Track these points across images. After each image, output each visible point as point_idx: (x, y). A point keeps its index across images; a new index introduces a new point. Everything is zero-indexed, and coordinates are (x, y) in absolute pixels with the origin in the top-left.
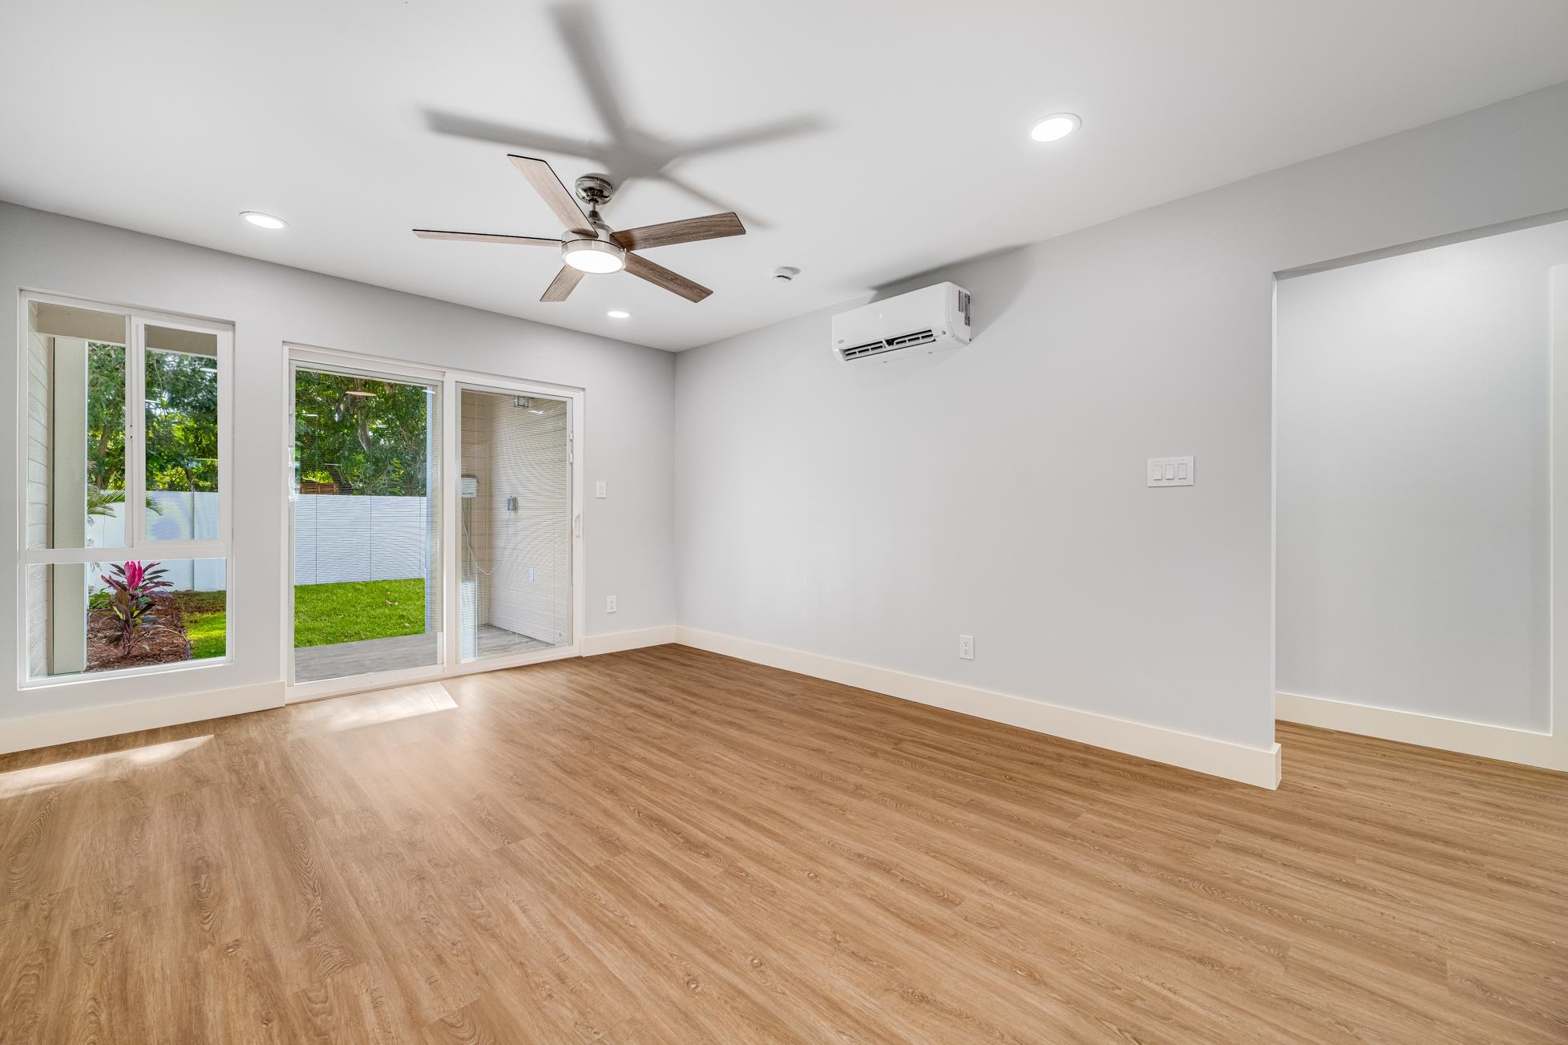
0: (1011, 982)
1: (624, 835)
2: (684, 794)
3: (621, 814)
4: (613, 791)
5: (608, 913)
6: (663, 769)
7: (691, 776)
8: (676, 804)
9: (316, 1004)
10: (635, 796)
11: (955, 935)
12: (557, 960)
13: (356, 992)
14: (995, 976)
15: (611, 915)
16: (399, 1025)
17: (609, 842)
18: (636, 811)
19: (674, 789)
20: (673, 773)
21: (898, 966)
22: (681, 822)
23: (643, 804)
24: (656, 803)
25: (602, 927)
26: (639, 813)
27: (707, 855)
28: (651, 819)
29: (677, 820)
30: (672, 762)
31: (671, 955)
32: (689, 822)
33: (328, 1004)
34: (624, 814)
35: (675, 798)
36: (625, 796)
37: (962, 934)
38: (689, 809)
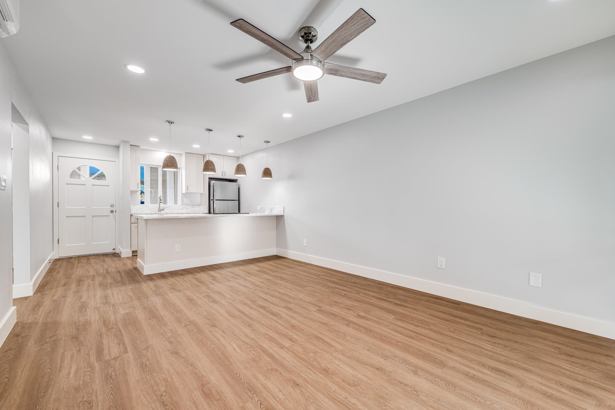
1: (284, 310)
2: (263, 324)
3: (287, 317)
4: (293, 327)
6: (271, 339)
7: (258, 334)
8: (267, 320)
10: (283, 324)
17: (289, 309)
18: (282, 318)
19: (267, 327)
20: (266, 336)
22: (266, 314)
23: (279, 321)
24: (275, 321)
26: (281, 317)
27: (260, 305)
28: (276, 315)
29: (267, 315)
30: (266, 345)
32: (263, 314)
34: (286, 317)
35: (267, 323)
36: (288, 324)
38: (262, 318)
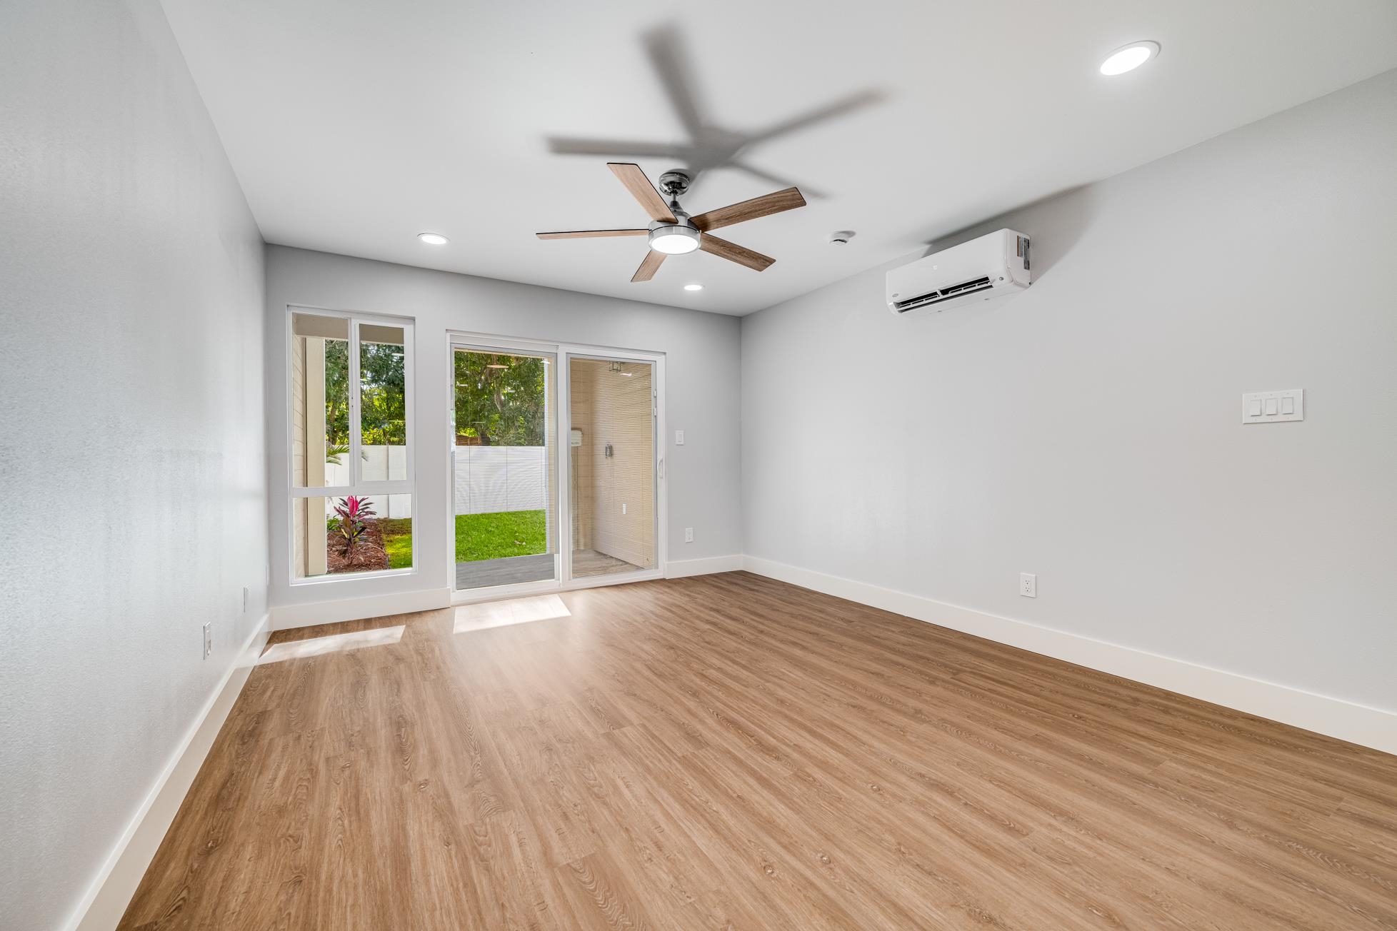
0: (1086, 920)
1: (706, 733)
2: (755, 702)
3: (703, 714)
4: (695, 694)
5: (695, 798)
6: (736, 679)
7: (761, 687)
8: (749, 711)
9: (480, 836)
10: (714, 701)
11: (1023, 865)
12: (655, 831)
13: (506, 832)
14: (1069, 912)
15: (697, 800)
16: (538, 863)
17: (693, 737)
18: (715, 713)
19: (747, 697)
20: (745, 683)
21: (965, 885)
22: (753, 726)
24: (731, 708)
25: (690, 808)
26: (717, 715)
27: (777, 758)
29: (750, 724)
30: (744, 674)
31: (749, 841)
32: (760, 727)
33: (487, 838)
34: (705, 714)
35: (748, 705)
36: (705, 699)
37: (1031, 865)
38: (760, 716)
